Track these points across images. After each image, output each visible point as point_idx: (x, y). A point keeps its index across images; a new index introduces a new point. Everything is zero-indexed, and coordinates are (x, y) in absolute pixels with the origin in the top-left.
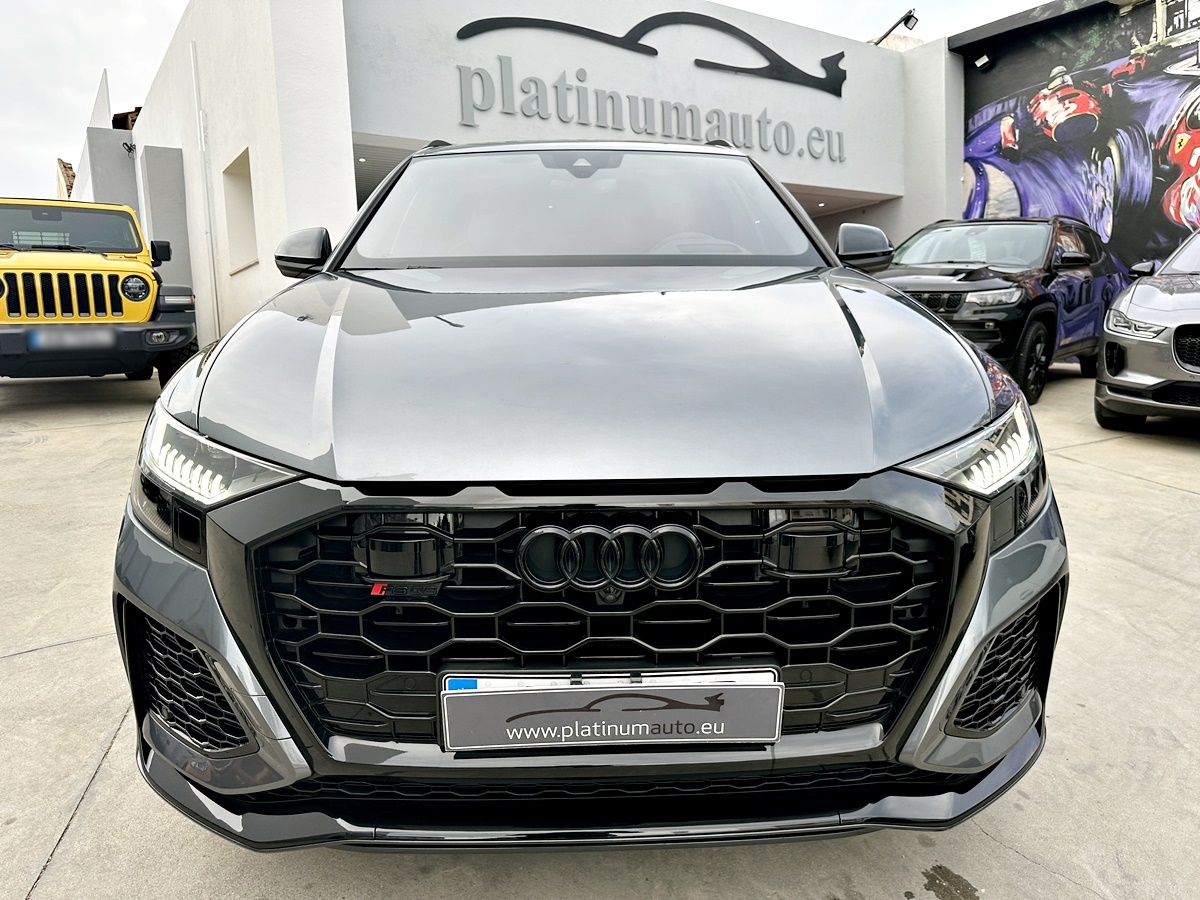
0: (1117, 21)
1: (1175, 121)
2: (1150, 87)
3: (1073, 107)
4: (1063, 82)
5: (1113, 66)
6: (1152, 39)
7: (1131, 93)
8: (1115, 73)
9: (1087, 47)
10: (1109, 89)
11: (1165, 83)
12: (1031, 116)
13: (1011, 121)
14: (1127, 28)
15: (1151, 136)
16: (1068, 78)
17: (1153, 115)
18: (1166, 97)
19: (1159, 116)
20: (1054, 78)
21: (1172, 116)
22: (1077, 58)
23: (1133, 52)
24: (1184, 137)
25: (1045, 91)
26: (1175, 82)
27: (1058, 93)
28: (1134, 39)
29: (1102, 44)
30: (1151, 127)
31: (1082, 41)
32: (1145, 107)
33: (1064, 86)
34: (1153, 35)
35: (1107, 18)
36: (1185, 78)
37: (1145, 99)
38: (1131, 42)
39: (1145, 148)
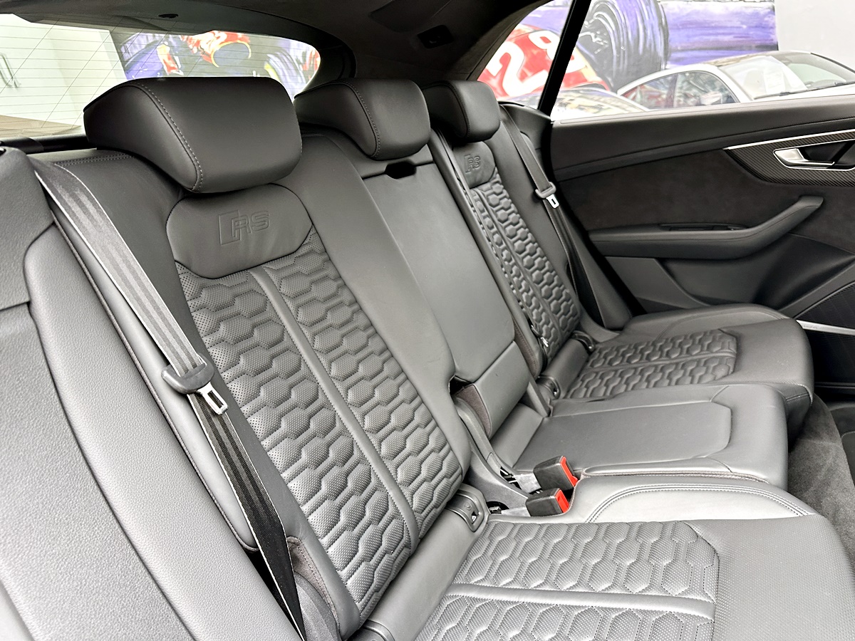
3: (224, 36)
12: (186, 44)
39: (297, 70)
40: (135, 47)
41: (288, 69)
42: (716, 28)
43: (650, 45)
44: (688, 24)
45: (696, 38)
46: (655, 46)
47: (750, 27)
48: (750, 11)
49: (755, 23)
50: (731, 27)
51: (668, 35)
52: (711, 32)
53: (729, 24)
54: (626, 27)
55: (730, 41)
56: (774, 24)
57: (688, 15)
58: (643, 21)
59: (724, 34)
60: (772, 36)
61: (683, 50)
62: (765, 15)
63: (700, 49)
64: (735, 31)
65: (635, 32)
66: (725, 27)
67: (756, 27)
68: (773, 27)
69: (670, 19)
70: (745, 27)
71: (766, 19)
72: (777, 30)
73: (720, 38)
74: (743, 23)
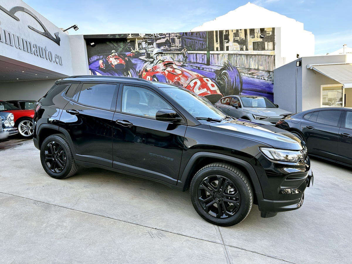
0: (127, 43)
1: (143, 69)
2: (136, 60)
3: (118, 61)
4: (115, 54)
5: (127, 53)
6: (135, 49)
7: (132, 61)
8: (128, 55)
9: (120, 47)
10: (127, 59)
11: (139, 60)
12: (107, 61)
13: (102, 61)
14: (129, 45)
15: (138, 72)
16: (116, 54)
17: (138, 67)
18: (140, 63)
19: (139, 68)
20: (113, 53)
21: (142, 68)
22: (118, 49)
23: (131, 51)
24: (145, 73)
25: (111, 56)
26: (141, 60)
27: (114, 57)
28: (131, 48)
29: (124, 47)
30: (138, 70)
31: (119, 45)
32: (136, 65)
33: (115, 55)
34: (136, 49)
35: (124, 42)
36: (143, 60)
37: (136, 63)
38: (131, 49)
39: (137, 74)
40: (93, 59)
41: (134, 73)
42: (256, 85)
43: (237, 87)
44: (249, 83)
45: (250, 87)
46: (238, 87)
47: (266, 87)
48: (266, 83)
49: (267, 87)
50: (261, 86)
51: (242, 85)
52: (255, 86)
53: (260, 85)
54: (230, 81)
55: (260, 90)
56: (273, 88)
57: (248, 81)
58: (236, 80)
59: (258, 88)
60: (272, 91)
61: (246, 90)
62: (271, 85)
63: (251, 91)
64: (261, 87)
65: (233, 83)
66: (259, 86)
67: (268, 87)
68: (272, 88)
69: (243, 81)
70: (264, 87)
71: (271, 86)
72: (274, 89)
73: (257, 89)
74: (264, 86)
